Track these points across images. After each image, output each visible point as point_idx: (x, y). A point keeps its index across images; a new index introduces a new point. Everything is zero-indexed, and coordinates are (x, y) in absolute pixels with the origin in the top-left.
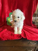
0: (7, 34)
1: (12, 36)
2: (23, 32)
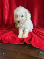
2: (30, 36)
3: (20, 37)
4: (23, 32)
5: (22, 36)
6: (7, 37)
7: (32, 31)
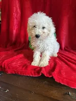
0: (19, 62)
1: (24, 68)
3: (36, 65)
4: (41, 56)
5: (39, 63)
6: (14, 64)
7: (56, 55)
